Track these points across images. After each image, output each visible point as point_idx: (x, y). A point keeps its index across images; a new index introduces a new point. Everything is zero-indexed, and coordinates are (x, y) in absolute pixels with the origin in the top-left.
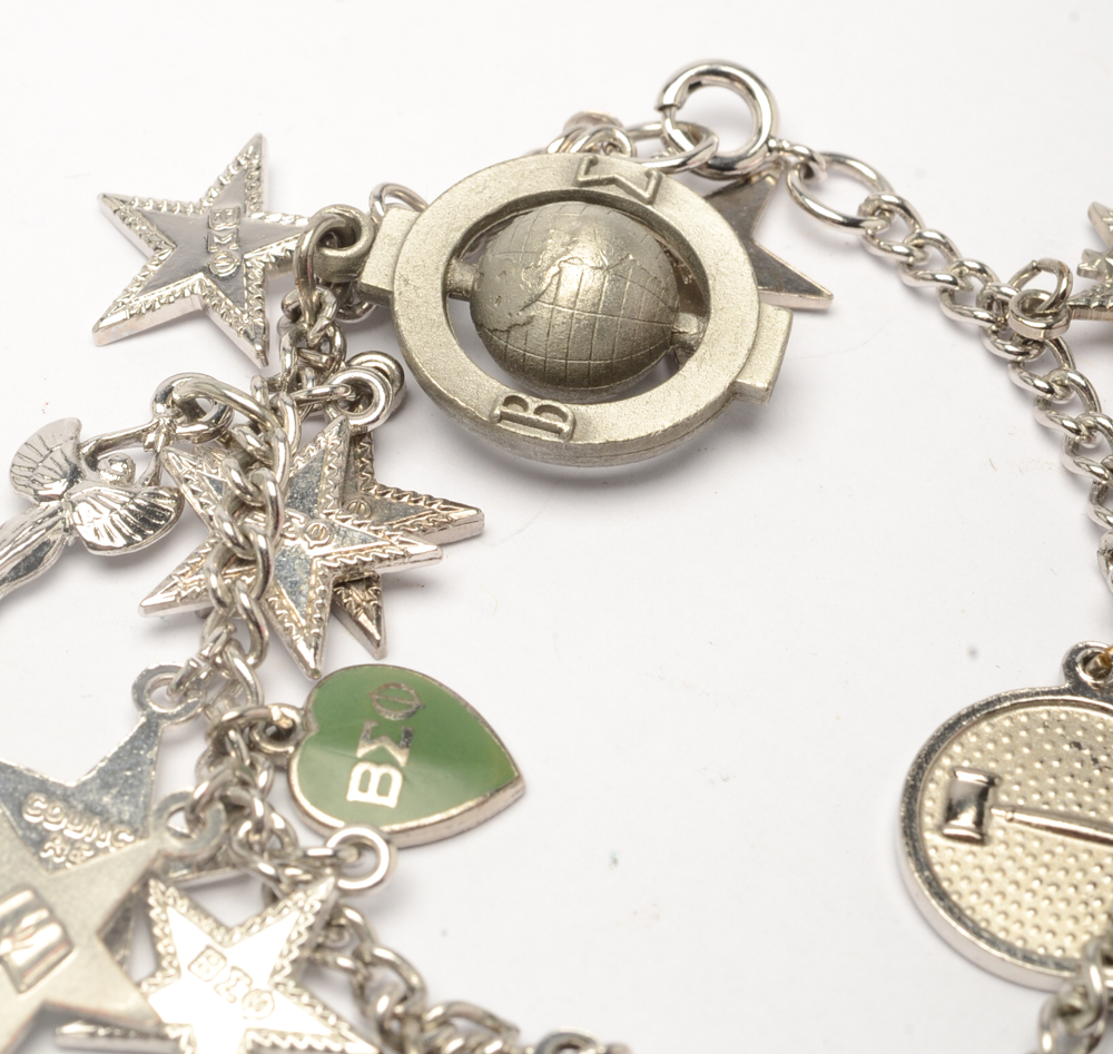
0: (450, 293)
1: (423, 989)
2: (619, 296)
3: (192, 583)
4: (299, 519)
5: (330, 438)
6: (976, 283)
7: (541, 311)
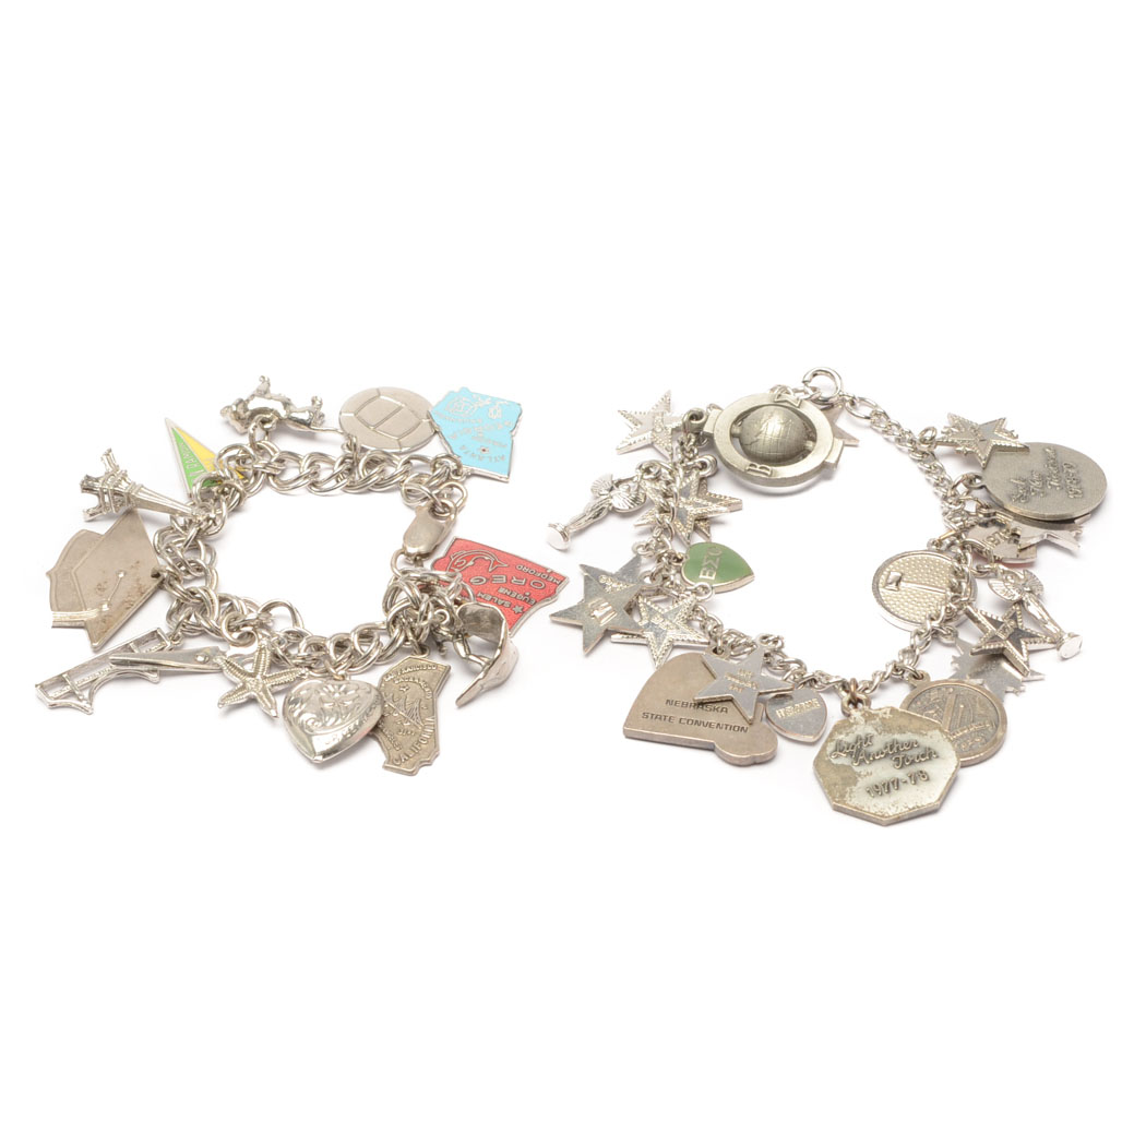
0: (733, 436)
1: (722, 625)
2: (787, 433)
3: (650, 519)
4: (683, 499)
5: (693, 477)
6: (907, 436)
7: (761, 437)
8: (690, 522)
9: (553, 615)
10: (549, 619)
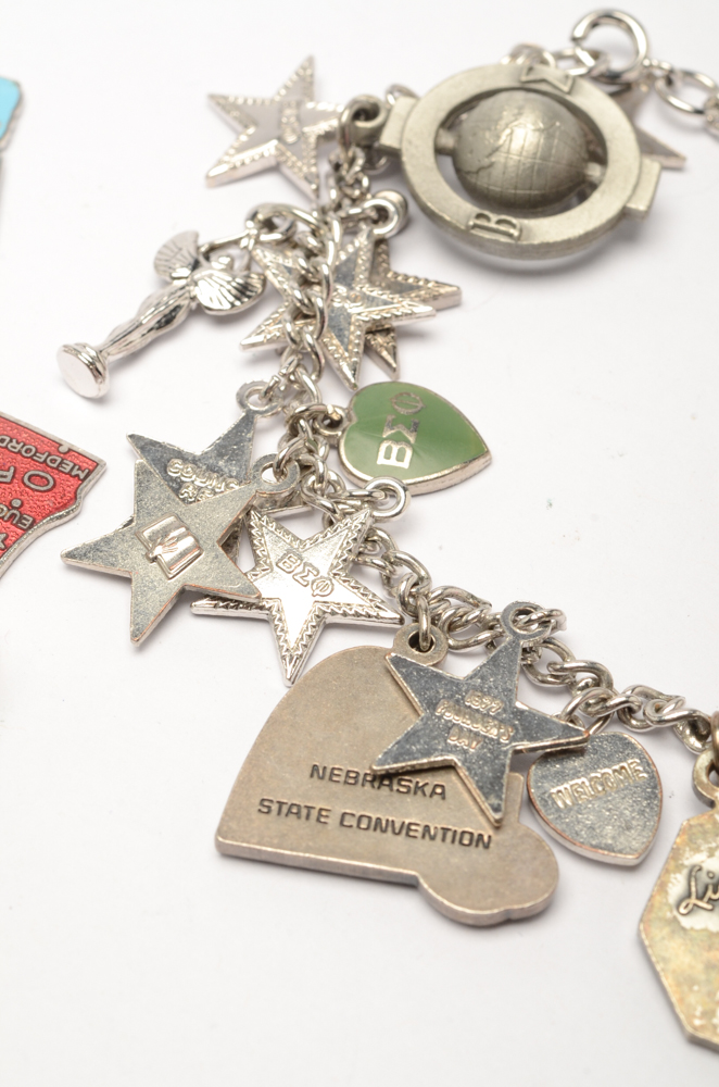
0: (439, 151)
1: (429, 578)
2: (550, 148)
3: (274, 331)
4: (342, 290)
5: (362, 241)
7: (499, 158)
8: (355, 335)
9: (70, 555)
10: (59, 562)
